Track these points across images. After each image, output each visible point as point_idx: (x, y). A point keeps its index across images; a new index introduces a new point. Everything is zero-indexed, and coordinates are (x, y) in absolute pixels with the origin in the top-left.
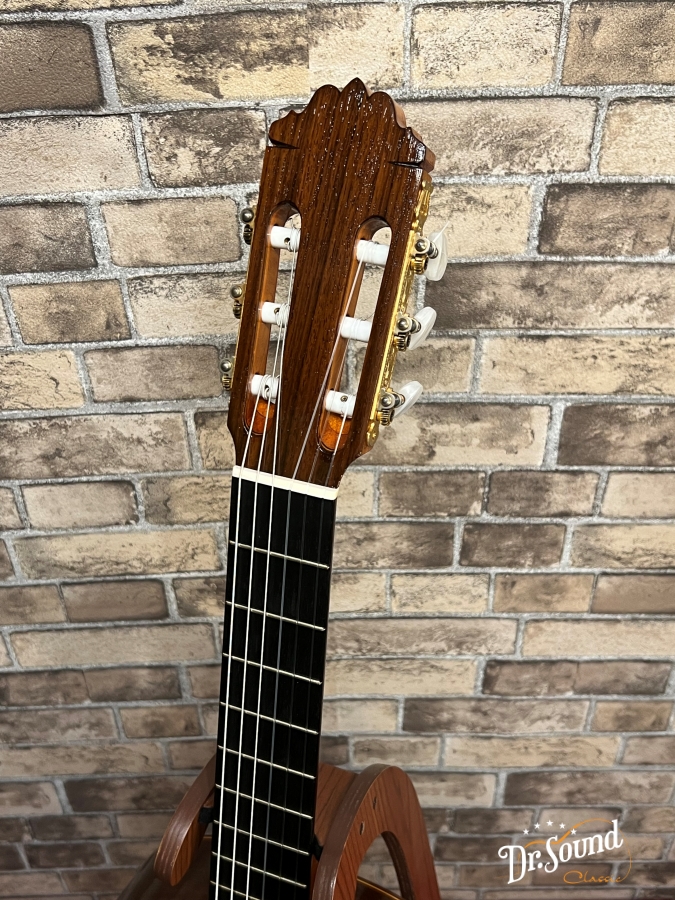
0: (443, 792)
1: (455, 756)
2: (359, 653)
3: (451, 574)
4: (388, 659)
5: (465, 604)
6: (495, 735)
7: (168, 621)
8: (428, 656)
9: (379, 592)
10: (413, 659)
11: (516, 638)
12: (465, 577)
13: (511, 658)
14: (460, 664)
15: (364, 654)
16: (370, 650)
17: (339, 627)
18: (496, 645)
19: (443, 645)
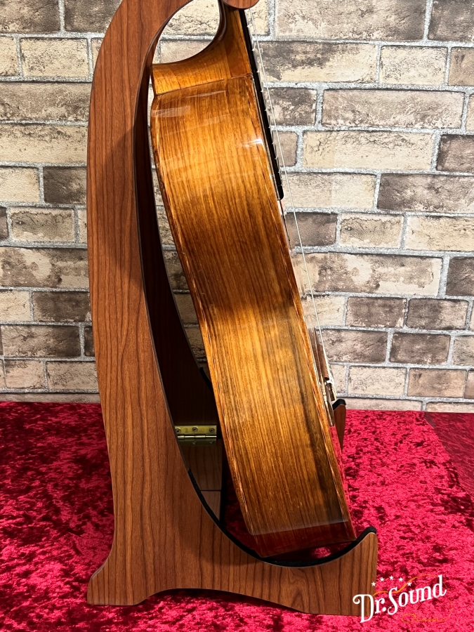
0: (402, 279)
1: (413, 237)
2: (353, 125)
3: (421, 47)
4: (373, 131)
5: (430, 77)
8: (401, 130)
9: (372, 63)
10: (390, 132)
11: (463, 112)
12: (431, 50)
13: (458, 132)
14: (422, 138)
15: (356, 126)
16: (361, 122)
17: (342, 97)
18: (448, 119)
19: (411, 118)
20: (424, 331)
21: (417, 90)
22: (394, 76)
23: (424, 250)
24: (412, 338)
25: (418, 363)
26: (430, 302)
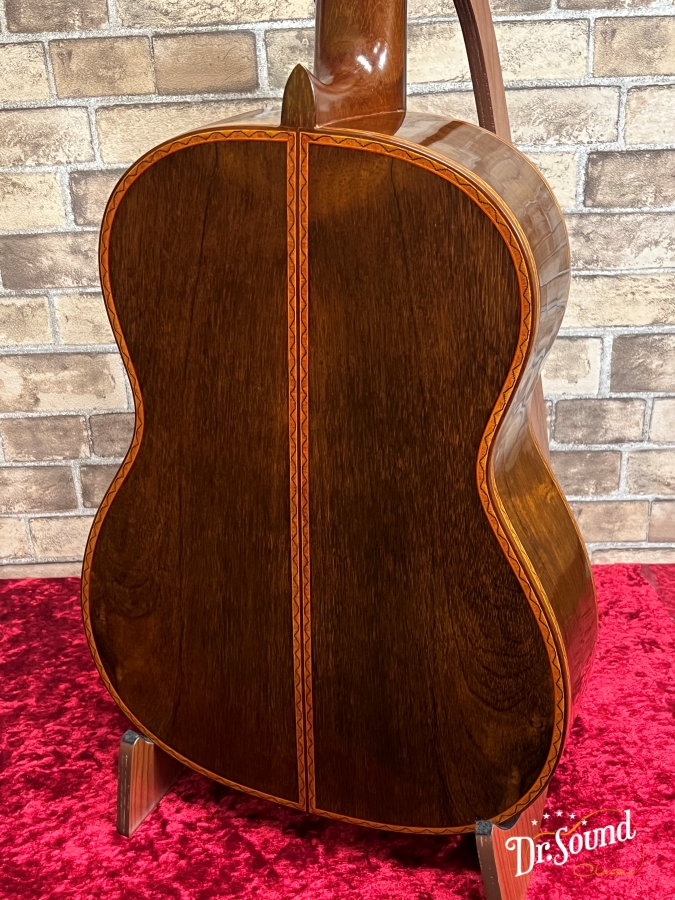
3: (549, 22)
5: (564, 65)
6: (600, 273)
7: (258, 94)
8: (526, 149)
11: (619, 116)
12: (563, 25)
13: (613, 147)
14: (559, 159)
17: (433, 105)
18: (597, 128)
19: (541, 130)
20: (582, 447)
21: (547, 87)
22: (509, 68)
23: (573, 328)
24: (563, 458)
25: (576, 495)
26: (588, 404)
